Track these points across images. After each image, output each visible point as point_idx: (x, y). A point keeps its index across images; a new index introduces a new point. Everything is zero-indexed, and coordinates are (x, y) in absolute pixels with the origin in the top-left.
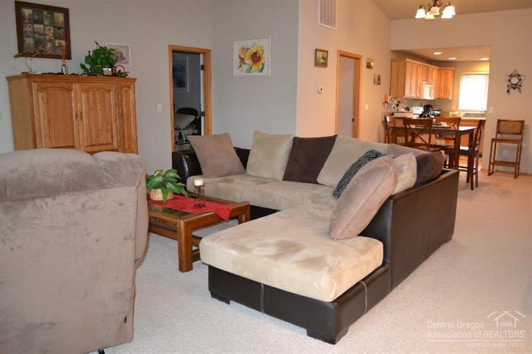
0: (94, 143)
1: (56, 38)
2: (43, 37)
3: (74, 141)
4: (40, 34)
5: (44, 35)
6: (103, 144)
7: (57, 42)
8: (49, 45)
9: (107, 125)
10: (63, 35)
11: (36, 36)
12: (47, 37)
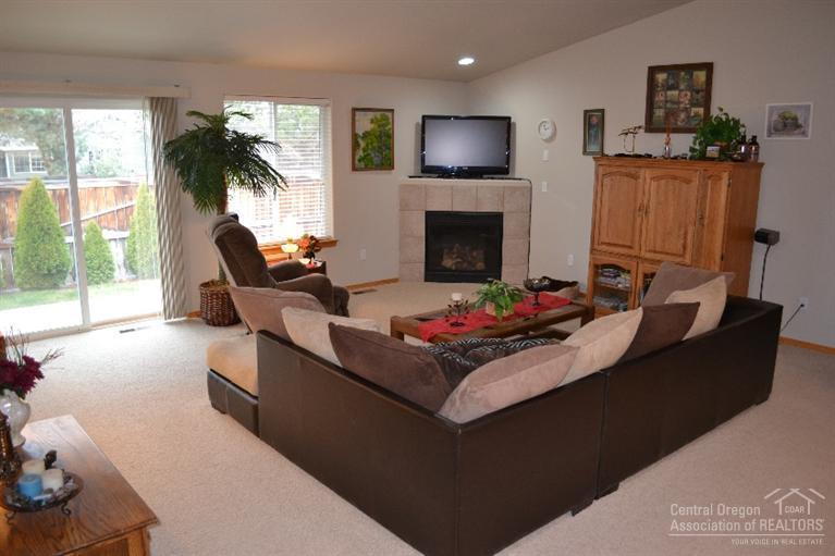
0: (657, 249)
1: (693, 105)
2: (676, 106)
3: (632, 241)
4: (673, 102)
5: (679, 103)
6: (667, 254)
7: (694, 110)
8: (683, 116)
9: (680, 230)
10: (701, 100)
11: (669, 105)
12: (682, 106)
